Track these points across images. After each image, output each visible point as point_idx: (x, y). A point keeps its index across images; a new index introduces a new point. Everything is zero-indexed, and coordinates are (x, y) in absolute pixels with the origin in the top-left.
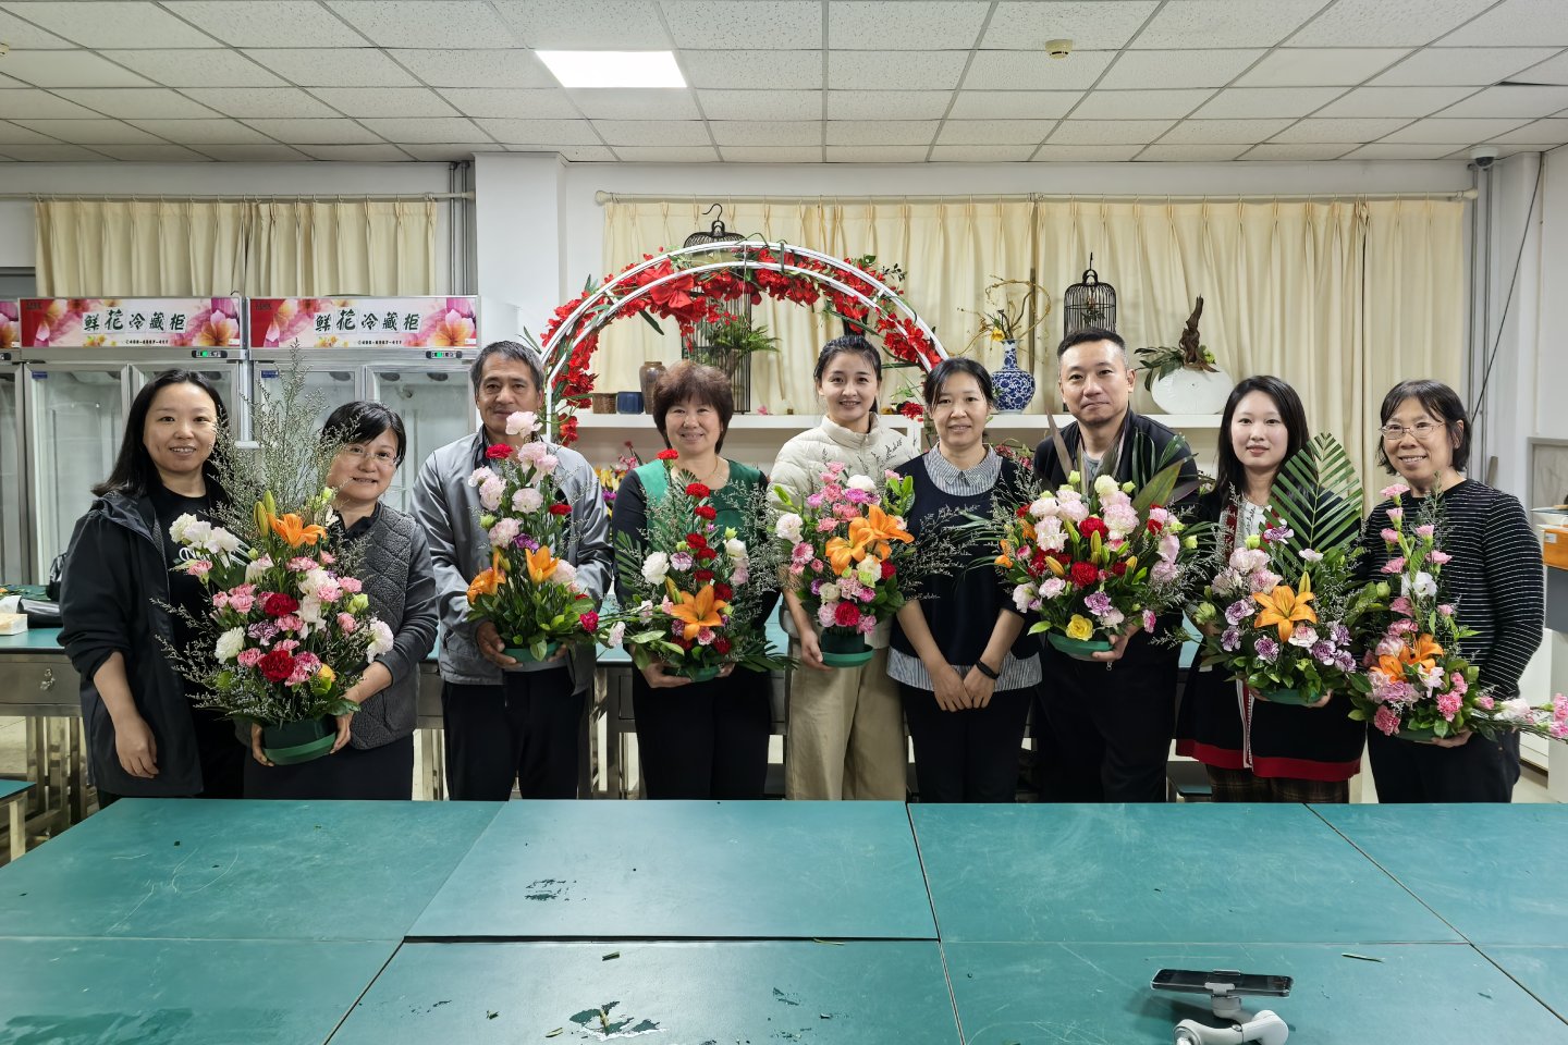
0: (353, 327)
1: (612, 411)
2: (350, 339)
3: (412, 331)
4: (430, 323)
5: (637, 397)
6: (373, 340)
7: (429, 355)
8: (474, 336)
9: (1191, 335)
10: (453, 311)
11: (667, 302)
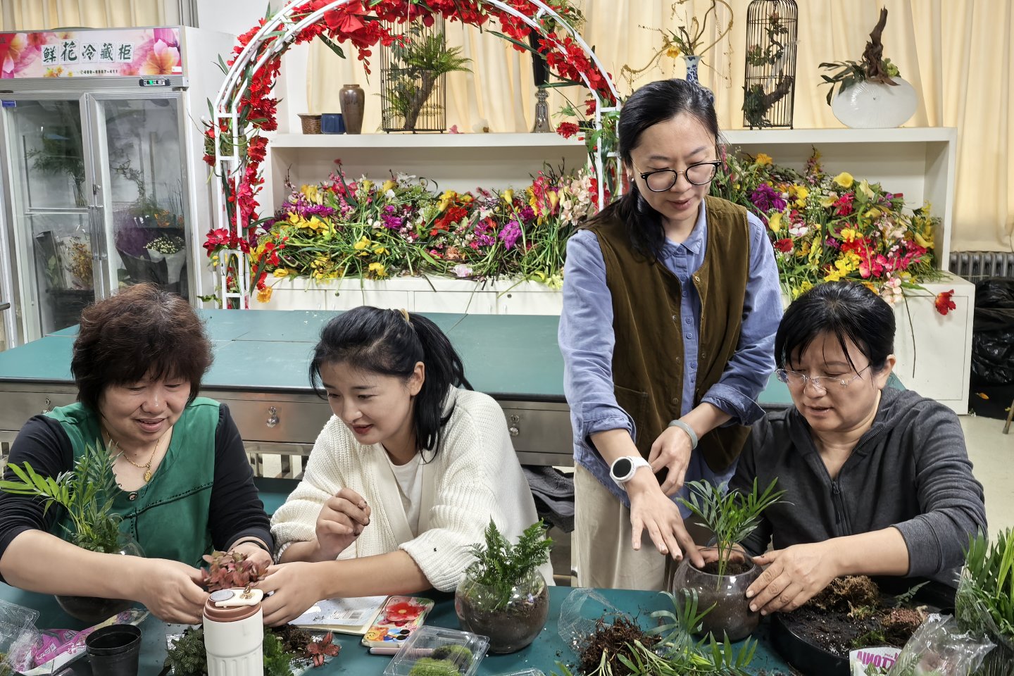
0: (75, 58)
1: (319, 132)
2: (75, 69)
3: (127, 61)
4: (141, 53)
5: (337, 118)
6: (94, 70)
7: (141, 83)
8: (179, 64)
9: (874, 49)
10: (160, 41)
11: (340, 27)
